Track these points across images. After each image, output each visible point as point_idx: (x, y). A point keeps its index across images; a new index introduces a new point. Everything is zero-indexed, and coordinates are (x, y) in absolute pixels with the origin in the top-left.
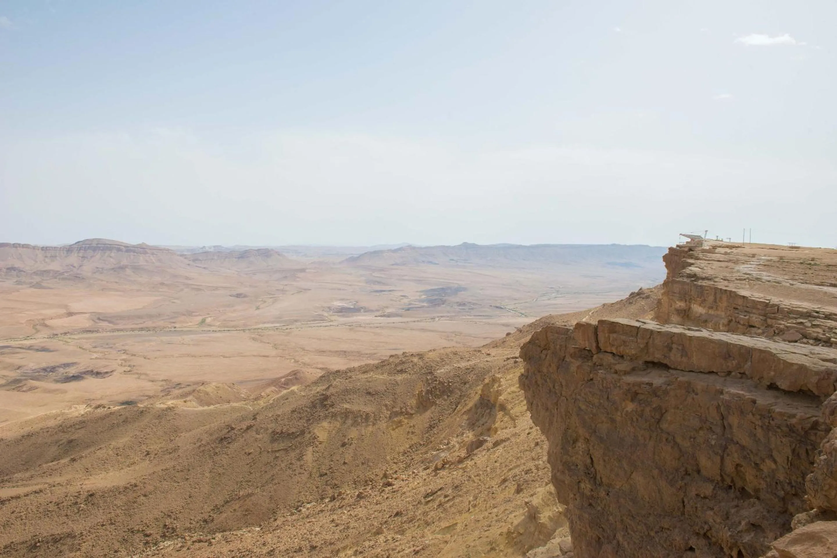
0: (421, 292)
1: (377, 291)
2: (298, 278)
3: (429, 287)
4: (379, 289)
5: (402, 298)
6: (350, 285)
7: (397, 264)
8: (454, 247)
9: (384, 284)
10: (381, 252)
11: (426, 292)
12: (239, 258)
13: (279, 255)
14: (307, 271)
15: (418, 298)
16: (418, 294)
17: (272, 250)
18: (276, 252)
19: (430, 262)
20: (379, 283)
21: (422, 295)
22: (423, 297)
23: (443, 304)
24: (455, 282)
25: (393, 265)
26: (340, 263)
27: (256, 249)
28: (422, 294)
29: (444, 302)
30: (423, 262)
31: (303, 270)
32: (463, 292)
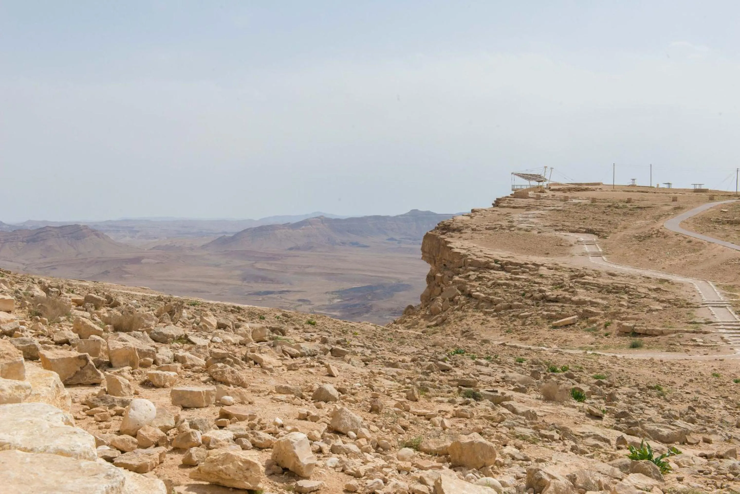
0: (332, 293)
1: (258, 294)
2: (127, 273)
3: (347, 285)
4: (263, 290)
5: (301, 303)
6: (216, 284)
7: (298, 248)
8: (396, 218)
9: (272, 281)
10: (273, 228)
11: (341, 293)
12: (28, 242)
13: (97, 235)
14: (143, 261)
15: (327, 303)
16: (328, 296)
17: (86, 227)
18: (93, 231)
19: (355, 244)
20: (264, 279)
21: (333, 298)
22: (336, 301)
23: (367, 312)
24: (391, 275)
25: (291, 249)
26: (204, 247)
27: (58, 226)
28: (334, 296)
29: (368, 309)
30: (344, 243)
31: (137, 260)
32: (402, 293)
